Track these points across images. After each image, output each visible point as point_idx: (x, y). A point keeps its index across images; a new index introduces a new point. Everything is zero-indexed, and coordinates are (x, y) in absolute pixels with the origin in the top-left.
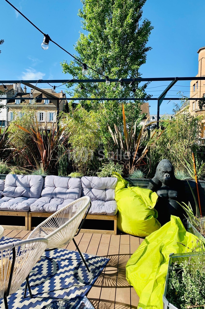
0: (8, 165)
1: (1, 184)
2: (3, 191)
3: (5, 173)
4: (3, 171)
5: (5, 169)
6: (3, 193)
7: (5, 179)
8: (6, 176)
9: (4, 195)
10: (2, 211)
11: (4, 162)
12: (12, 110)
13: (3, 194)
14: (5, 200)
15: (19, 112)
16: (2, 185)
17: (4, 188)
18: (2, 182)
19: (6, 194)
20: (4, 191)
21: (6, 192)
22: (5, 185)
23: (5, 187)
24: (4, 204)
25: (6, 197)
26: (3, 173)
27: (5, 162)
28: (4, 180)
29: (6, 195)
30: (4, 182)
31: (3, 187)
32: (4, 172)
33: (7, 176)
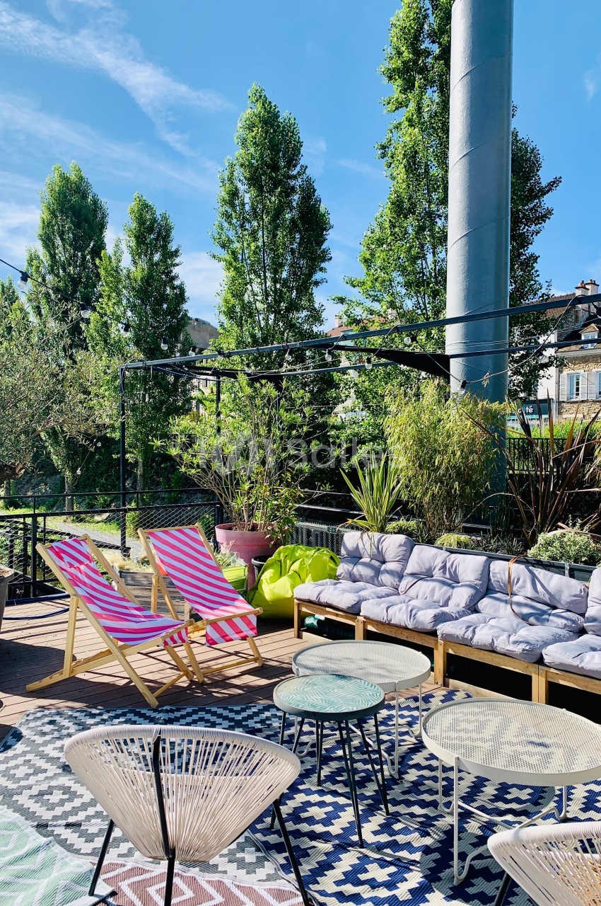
0: (593, 537)
1: (578, 593)
2: (583, 615)
3: (585, 563)
4: (581, 557)
5: (586, 550)
6: (585, 623)
7: (588, 580)
8: (591, 572)
9: (587, 629)
10: (587, 679)
11: (582, 526)
12: (572, 367)
13: (585, 625)
14: (593, 646)
15: (594, 370)
16: (582, 597)
17: (587, 607)
18: (579, 589)
19: (592, 626)
20: (586, 615)
21: (594, 620)
22: (589, 599)
23: (590, 603)
24: (593, 657)
25: (595, 636)
26: (581, 562)
27: (586, 528)
28: (587, 584)
29: (593, 629)
30: (586, 589)
31: (585, 605)
32: (583, 559)
33: (594, 572)
